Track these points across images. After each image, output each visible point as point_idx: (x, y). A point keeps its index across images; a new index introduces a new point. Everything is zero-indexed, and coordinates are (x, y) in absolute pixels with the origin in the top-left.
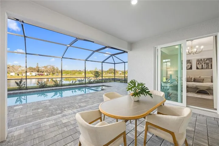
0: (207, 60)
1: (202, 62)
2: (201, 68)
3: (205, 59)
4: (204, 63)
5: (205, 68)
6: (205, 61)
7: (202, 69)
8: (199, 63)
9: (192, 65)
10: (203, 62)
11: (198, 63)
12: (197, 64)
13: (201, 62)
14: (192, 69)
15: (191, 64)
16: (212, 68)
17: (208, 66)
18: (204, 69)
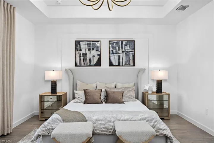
0: (126, 45)
1: (119, 50)
2: (117, 64)
3: (124, 43)
4: (123, 52)
5: (124, 64)
6: (123, 46)
7: (119, 65)
8: (114, 51)
9: (100, 55)
10: (121, 48)
11: (111, 49)
12: (110, 53)
13: (117, 48)
14: (100, 66)
15: (99, 53)
16: (134, 65)
17: (128, 58)
18: (122, 66)
